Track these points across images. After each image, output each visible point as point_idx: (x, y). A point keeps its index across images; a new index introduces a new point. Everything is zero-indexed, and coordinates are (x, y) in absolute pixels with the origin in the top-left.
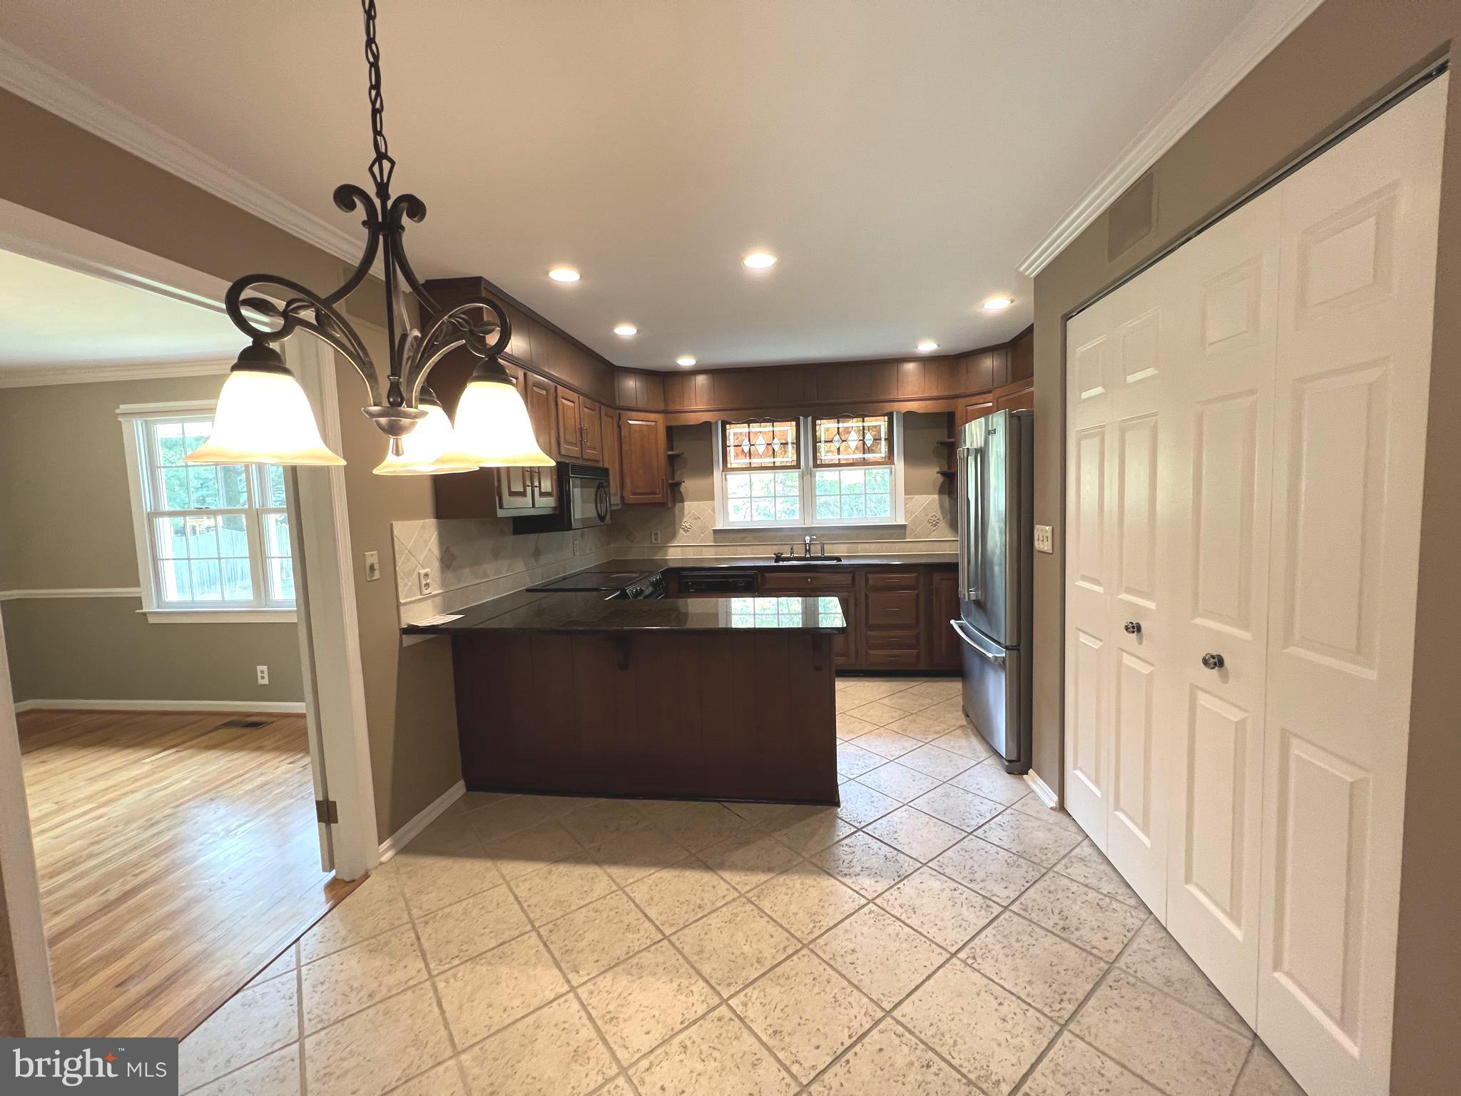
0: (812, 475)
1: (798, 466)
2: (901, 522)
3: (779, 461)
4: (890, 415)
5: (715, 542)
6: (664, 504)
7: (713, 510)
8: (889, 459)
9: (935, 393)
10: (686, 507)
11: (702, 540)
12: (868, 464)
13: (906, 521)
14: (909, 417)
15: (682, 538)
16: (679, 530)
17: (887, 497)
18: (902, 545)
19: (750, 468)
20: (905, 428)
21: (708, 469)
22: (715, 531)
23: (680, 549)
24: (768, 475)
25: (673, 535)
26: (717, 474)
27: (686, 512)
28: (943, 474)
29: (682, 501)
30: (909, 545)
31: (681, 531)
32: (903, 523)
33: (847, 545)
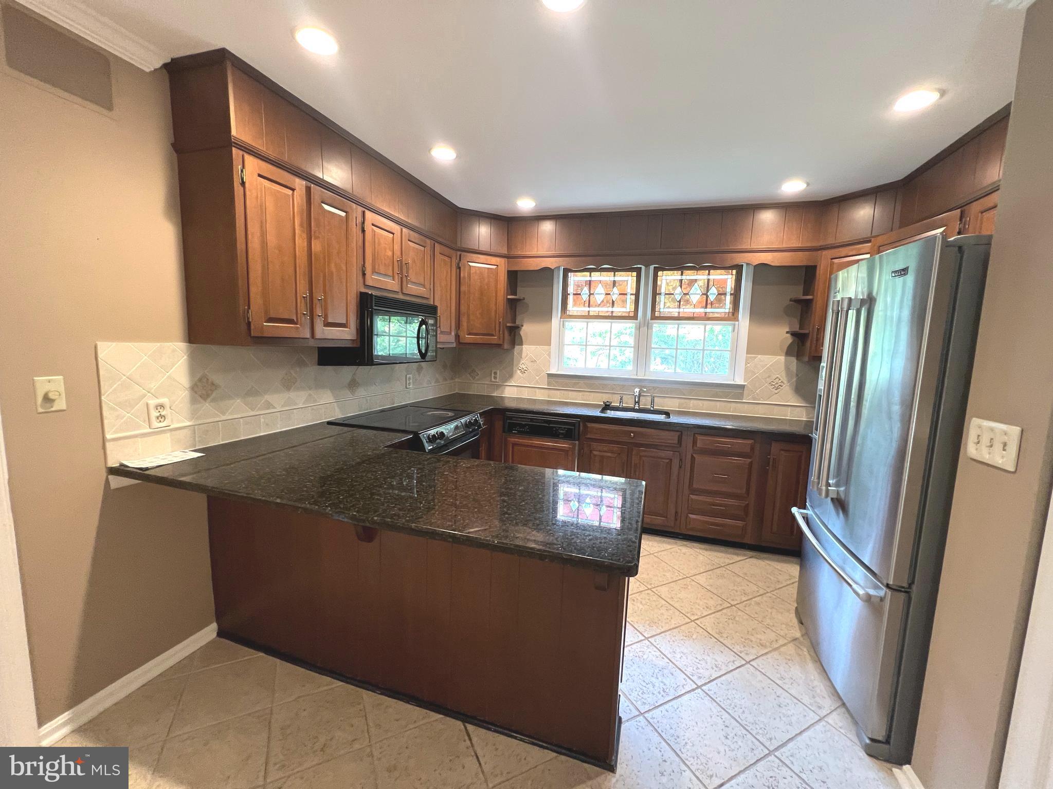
0: (649, 327)
1: (635, 317)
2: (739, 381)
3: (618, 310)
4: (739, 268)
5: (548, 385)
6: (499, 346)
7: (549, 355)
8: (733, 314)
9: (795, 244)
10: (524, 349)
11: (537, 382)
12: (709, 319)
13: (745, 381)
14: (761, 270)
15: (519, 378)
16: (516, 371)
17: (727, 355)
18: (739, 405)
19: (588, 317)
20: (755, 282)
21: (546, 315)
22: (550, 375)
23: (515, 388)
24: (604, 325)
25: (511, 376)
26: (556, 320)
27: (524, 355)
28: (794, 334)
29: (521, 344)
30: (746, 406)
31: (519, 371)
32: (742, 383)
33: (678, 400)
